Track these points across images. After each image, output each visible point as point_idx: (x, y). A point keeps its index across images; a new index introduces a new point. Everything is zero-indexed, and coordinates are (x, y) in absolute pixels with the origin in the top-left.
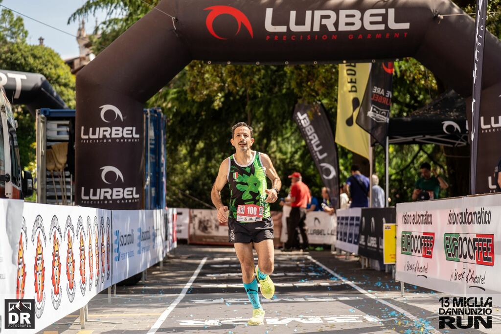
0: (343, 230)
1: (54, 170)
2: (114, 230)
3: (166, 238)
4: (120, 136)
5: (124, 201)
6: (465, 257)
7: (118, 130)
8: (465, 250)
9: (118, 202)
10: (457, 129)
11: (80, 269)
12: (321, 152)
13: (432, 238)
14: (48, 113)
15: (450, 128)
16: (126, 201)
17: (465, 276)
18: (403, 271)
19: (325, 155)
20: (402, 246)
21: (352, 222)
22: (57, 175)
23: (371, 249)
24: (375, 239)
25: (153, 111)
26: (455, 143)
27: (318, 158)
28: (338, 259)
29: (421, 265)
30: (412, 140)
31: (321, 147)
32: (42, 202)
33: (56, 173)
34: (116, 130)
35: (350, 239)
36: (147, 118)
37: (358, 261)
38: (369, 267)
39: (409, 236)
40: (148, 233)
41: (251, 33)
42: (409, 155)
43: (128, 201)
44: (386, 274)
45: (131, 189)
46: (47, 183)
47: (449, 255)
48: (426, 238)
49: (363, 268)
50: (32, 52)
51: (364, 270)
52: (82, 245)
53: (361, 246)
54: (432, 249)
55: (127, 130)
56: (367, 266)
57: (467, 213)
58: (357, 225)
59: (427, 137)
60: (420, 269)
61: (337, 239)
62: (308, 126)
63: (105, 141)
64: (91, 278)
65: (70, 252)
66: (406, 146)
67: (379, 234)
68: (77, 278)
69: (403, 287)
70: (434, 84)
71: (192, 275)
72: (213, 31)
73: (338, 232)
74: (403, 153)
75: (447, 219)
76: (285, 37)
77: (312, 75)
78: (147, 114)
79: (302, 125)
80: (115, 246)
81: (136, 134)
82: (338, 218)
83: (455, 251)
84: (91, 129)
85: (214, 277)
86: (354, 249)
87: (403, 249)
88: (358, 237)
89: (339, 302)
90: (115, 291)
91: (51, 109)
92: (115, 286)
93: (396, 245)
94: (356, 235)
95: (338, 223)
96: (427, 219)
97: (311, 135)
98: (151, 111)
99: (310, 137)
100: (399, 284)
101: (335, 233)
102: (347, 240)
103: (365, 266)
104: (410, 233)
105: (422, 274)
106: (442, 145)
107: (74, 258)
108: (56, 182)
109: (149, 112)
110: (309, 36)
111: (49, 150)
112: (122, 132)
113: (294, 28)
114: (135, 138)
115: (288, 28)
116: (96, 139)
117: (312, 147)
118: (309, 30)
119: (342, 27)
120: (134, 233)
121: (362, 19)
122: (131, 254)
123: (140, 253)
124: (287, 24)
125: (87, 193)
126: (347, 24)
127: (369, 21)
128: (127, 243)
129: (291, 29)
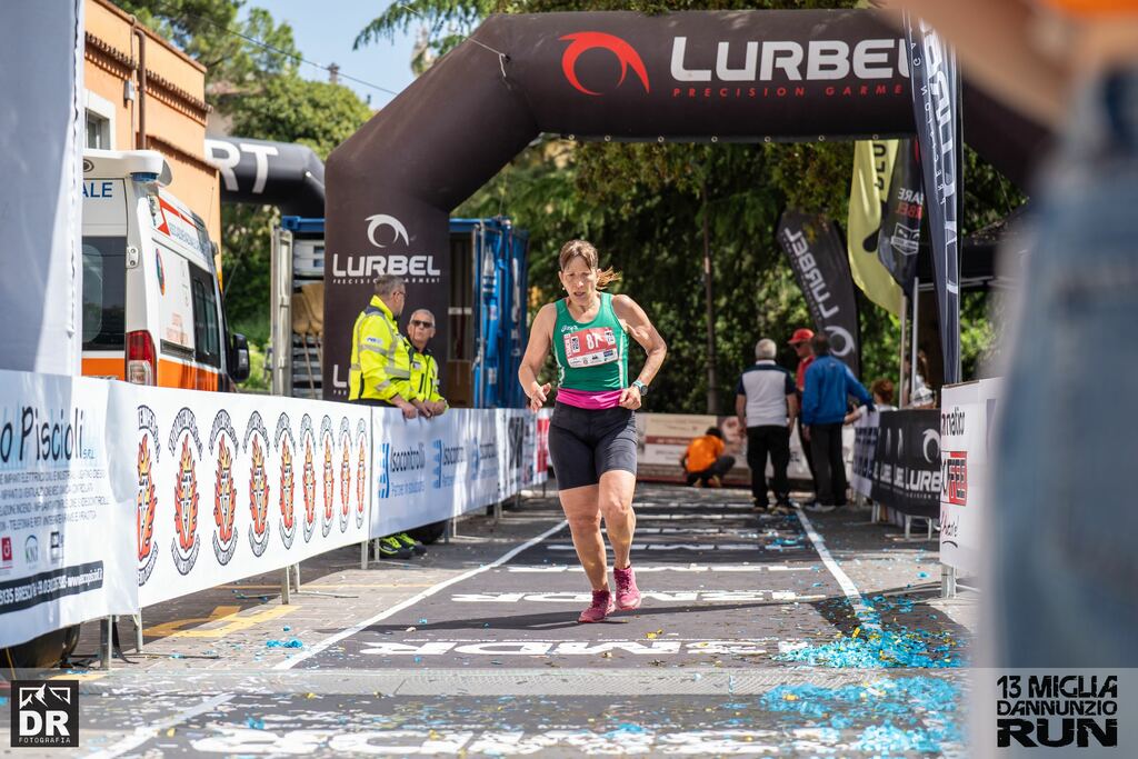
0: (860, 454)
1: (307, 334)
14: (295, 227)
19: (835, 310)
21: (869, 437)
22: (312, 342)
25: (494, 225)
30: (981, 283)
31: (827, 295)
32: (285, 395)
33: (311, 340)
34: (396, 262)
35: (865, 470)
36: (479, 238)
40: (460, 451)
41: (646, 84)
46: (295, 357)
53: (875, 482)
55: (417, 262)
58: (873, 442)
61: (855, 471)
76: (707, 93)
78: (480, 230)
79: (793, 252)
81: (434, 268)
82: (856, 429)
84: (350, 259)
86: (867, 487)
88: (872, 465)
91: (303, 217)
94: (871, 462)
95: (856, 441)
97: (808, 272)
98: (486, 224)
99: (807, 276)
101: (852, 458)
108: (310, 355)
109: (482, 225)
110: (752, 90)
111: (297, 295)
112: (408, 265)
113: (725, 74)
114: (431, 277)
115: (714, 75)
116: (359, 278)
117: (812, 295)
118: (753, 78)
119: (814, 74)
120: (424, 449)
121: (851, 59)
122: (417, 487)
123: (438, 485)
124: (712, 67)
125: (343, 377)
126: (823, 68)
127: (863, 61)
128: (410, 467)
129: (719, 75)
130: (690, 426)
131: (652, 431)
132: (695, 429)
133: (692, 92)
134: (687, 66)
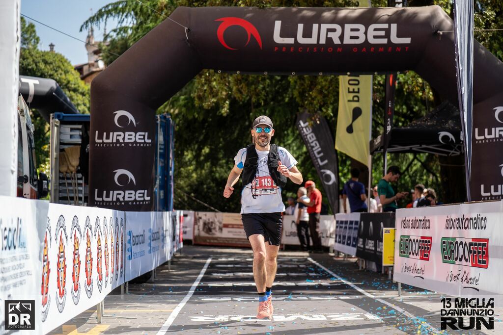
0: (342, 234)
1: (66, 172)
2: (127, 230)
3: (174, 239)
4: (133, 140)
5: (136, 203)
6: (461, 260)
7: (131, 135)
8: (461, 253)
9: (130, 203)
10: (452, 139)
11: (98, 267)
12: (322, 159)
13: (429, 242)
14: (61, 118)
15: (445, 138)
16: (138, 203)
18: (400, 271)
19: (326, 162)
20: (400, 249)
21: (351, 226)
22: (69, 177)
23: (369, 251)
24: (373, 242)
26: (449, 153)
27: (319, 164)
28: (336, 261)
29: (418, 267)
30: (408, 149)
31: (322, 154)
32: (55, 202)
33: (68, 175)
34: (129, 135)
35: (349, 242)
37: (356, 263)
38: (366, 268)
39: (407, 240)
40: (158, 234)
41: (261, 44)
42: (404, 163)
43: (139, 203)
44: (382, 275)
45: (143, 191)
46: (60, 184)
47: (446, 258)
48: (423, 241)
49: (360, 269)
50: (43, 58)
51: (360, 271)
52: (99, 244)
53: (360, 249)
54: (429, 252)
55: (139, 135)
56: (364, 267)
57: (464, 219)
58: (355, 229)
59: (424, 146)
60: (417, 271)
61: (336, 241)
62: (310, 134)
63: (118, 145)
64: (107, 276)
65: (88, 250)
66: (401, 155)
67: (378, 238)
68: (95, 275)
69: (400, 287)
70: (431, 95)
71: (199, 274)
72: (224, 41)
73: (336, 236)
74: (398, 161)
75: (444, 224)
78: (157, 120)
79: (304, 133)
80: (128, 246)
81: (148, 139)
82: (337, 222)
83: (451, 255)
84: (105, 134)
85: (220, 275)
86: (352, 251)
87: (401, 252)
88: (356, 240)
89: (340, 301)
90: (127, 288)
91: (65, 113)
92: (128, 283)
93: (394, 248)
94: (354, 238)
95: (337, 227)
96: (425, 224)
97: (312, 142)
98: (161, 117)
99: (313, 144)
100: (397, 284)
101: (334, 236)
102: (346, 243)
103: (362, 268)
104: (409, 236)
105: (419, 275)
106: (437, 154)
107: (92, 257)
108: (68, 184)
109: (159, 118)
111: (62, 153)
112: (135, 137)
113: (301, 40)
114: (147, 143)
115: (296, 40)
116: (109, 143)
117: (314, 154)
118: (315, 42)
119: (347, 41)
120: (145, 233)
121: (366, 33)
122: (142, 254)
123: (150, 252)
124: (295, 36)
125: (100, 195)
126: (352, 38)
127: (372, 35)
128: (139, 243)
129: (298, 41)
131: (225, 222)
134: (282, 35)
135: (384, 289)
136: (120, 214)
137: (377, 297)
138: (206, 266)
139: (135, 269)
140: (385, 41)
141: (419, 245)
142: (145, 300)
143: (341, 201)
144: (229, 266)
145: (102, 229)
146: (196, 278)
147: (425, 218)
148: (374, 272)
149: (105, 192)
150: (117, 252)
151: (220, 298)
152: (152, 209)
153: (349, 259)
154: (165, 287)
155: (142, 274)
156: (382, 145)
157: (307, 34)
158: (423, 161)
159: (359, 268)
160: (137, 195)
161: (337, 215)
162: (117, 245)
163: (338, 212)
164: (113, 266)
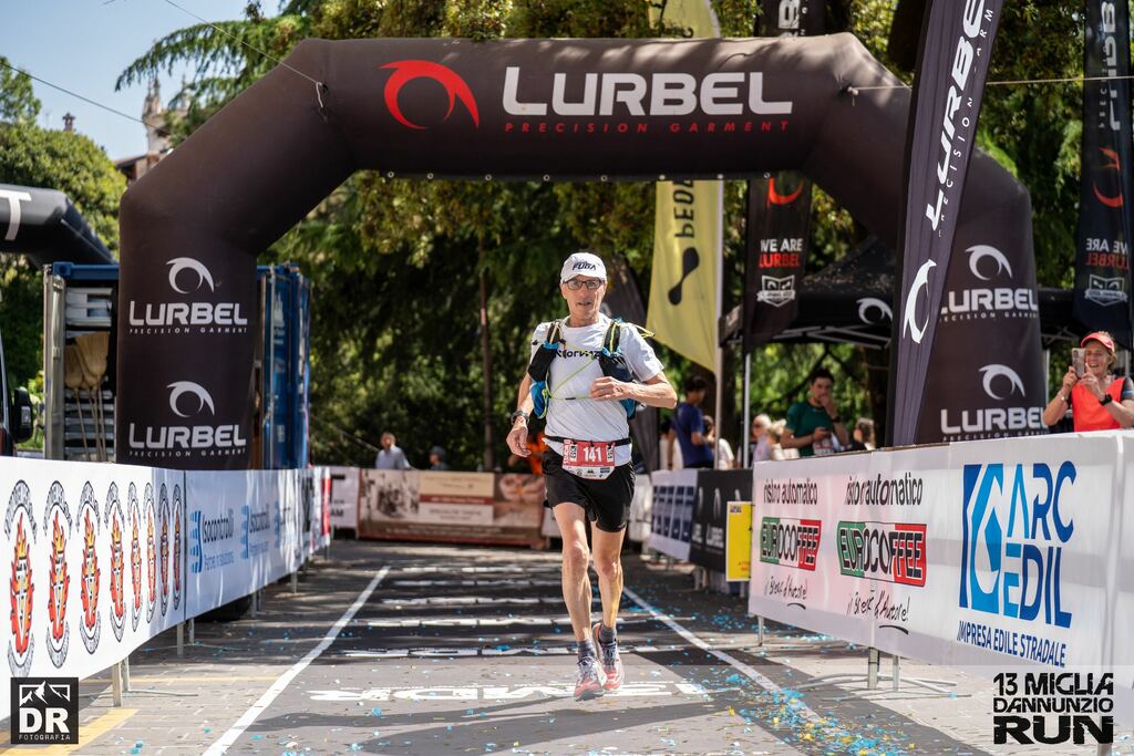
0: (663, 514)
1: (80, 388)
2: (190, 511)
3: (307, 526)
4: (208, 320)
5: (216, 452)
6: (874, 569)
7: (205, 310)
8: (875, 555)
9: (204, 453)
10: (886, 314)
11: (112, 588)
13: (816, 531)
14: (68, 273)
15: (872, 312)
16: (220, 452)
17: (873, 605)
18: (761, 593)
20: (762, 546)
21: (680, 497)
22: (86, 397)
23: (714, 551)
24: (720, 531)
25: (282, 271)
26: (885, 343)
28: (650, 571)
29: (796, 584)
30: (802, 334)
33: (84, 394)
34: (199, 310)
35: (676, 531)
36: (269, 285)
37: (691, 575)
38: (707, 587)
39: (774, 527)
40: (264, 518)
41: (476, 118)
42: (805, 365)
43: (223, 453)
45: (230, 428)
46: (67, 414)
47: (847, 564)
48: (805, 530)
49: (697, 588)
50: (49, 144)
51: (697, 592)
52: (117, 540)
53: (696, 546)
54: (815, 554)
55: (222, 310)
56: (704, 584)
57: (879, 482)
58: (688, 503)
59: (830, 329)
60: (793, 591)
61: (652, 530)
63: (177, 330)
64: (137, 606)
65: (89, 553)
66: (798, 347)
67: (721, 522)
68: (105, 605)
69: (761, 626)
71: (354, 600)
72: (399, 112)
73: (653, 518)
74: (792, 360)
75: (844, 493)
76: (542, 128)
77: (606, 201)
78: (269, 276)
80: (193, 543)
81: (240, 317)
82: (655, 489)
83: (857, 557)
84: (149, 307)
85: (398, 604)
86: (681, 550)
87: (764, 553)
88: (689, 527)
89: (634, 655)
90: (192, 632)
91: (76, 264)
92: (192, 621)
93: (751, 544)
94: (686, 523)
95: (654, 500)
96: (808, 493)
98: (277, 271)
100: (756, 618)
101: (649, 519)
102: (670, 534)
103: (701, 585)
104: (778, 520)
105: (796, 600)
106: (862, 346)
107: (99, 566)
108: (82, 411)
109: (272, 272)
110: (590, 125)
111: (69, 347)
112: (213, 313)
113: (562, 108)
114: (238, 327)
115: (550, 108)
116: (159, 327)
118: (592, 113)
119: (658, 109)
120: (234, 516)
121: (697, 92)
122: (227, 559)
123: (246, 555)
124: (548, 99)
125: (140, 437)
126: (668, 102)
127: (711, 97)
128: (218, 537)
129: (556, 111)
130: (466, 484)
131: (425, 489)
132: (471, 486)
133: (525, 127)
134: (521, 99)
135: (735, 631)
136: (171, 476)
137: (715, 647)
138: (374, 584)
139: (209, 592)
140: (737, 109)
141: (796, 538)
142: (227, 656)
143: (664, 443)
144: (422, 583)
145: (124, 509)
146: (347, 609)
147: (808, 480)
148: (723, 594)
149: (150, 430)
150: (164, 555)
151: (385, 652)
152: (249, 465)
153: (677, 567)
154: (275, 628)
155: (225, 603)
156: (741, 327)
157: (574, 95)
158: (844, 359)
159: (693, 587)
160: (219, 435)
161: (655, 474)
162: (163, 541)
163: (658, 467)
164: (152, 585)
